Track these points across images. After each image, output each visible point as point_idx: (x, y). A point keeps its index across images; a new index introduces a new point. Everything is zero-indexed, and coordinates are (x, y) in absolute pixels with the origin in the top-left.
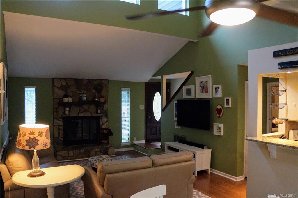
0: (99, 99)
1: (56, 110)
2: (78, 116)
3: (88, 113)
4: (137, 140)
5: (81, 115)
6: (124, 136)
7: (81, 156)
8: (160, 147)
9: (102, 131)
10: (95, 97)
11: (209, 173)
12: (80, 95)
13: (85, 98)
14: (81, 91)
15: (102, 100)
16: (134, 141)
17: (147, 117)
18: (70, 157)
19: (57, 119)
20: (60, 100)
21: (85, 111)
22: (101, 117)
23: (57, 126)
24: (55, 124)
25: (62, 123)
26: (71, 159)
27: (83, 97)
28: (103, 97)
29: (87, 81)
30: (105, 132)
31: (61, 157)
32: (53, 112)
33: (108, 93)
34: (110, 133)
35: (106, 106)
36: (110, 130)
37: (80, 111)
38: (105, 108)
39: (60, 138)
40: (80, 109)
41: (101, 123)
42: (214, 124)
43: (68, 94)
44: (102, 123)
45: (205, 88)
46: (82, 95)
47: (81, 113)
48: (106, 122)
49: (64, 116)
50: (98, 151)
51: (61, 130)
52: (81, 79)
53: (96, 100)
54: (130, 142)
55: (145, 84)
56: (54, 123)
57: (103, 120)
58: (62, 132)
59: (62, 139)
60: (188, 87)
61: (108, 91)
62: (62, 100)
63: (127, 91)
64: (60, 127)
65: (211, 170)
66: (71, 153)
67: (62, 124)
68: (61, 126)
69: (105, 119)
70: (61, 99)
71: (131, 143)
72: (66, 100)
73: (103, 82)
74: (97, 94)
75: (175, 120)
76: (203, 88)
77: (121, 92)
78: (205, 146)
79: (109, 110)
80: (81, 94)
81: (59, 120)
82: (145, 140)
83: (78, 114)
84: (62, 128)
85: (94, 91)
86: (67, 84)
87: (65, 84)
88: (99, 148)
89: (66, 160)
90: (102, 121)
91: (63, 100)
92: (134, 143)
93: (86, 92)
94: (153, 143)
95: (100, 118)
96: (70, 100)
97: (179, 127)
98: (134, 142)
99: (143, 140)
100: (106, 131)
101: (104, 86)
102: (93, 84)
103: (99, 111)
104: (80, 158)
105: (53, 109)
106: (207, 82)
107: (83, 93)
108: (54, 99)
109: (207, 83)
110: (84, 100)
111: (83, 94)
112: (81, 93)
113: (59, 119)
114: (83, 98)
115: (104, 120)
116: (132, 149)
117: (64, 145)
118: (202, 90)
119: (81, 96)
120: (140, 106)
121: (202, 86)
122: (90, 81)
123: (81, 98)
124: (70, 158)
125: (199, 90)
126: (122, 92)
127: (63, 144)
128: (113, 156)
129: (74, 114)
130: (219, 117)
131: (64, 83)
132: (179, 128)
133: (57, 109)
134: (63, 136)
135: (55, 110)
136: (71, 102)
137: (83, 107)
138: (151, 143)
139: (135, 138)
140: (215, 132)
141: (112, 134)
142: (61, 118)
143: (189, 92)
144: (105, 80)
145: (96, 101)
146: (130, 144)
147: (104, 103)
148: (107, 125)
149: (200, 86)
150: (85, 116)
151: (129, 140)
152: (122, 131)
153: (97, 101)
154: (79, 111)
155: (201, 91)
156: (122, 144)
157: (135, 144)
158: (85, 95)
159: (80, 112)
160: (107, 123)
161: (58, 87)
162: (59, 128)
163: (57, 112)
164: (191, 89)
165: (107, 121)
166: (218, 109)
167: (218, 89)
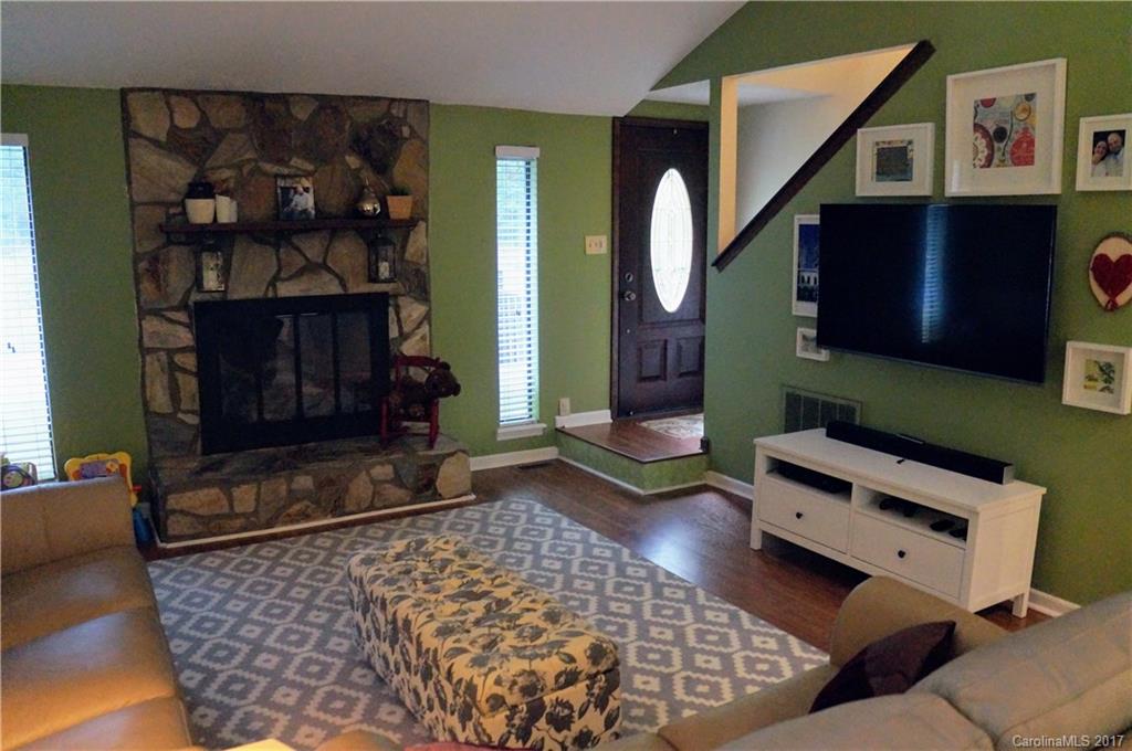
0: (384, 205)
1: (151, 268)
2: (270, 295)
3: (327, 277)
4: (575, 410)
5: (287, 290)
6: (510, 395)
7: (297, 507)
8: (697, 449)
9: (403, 373)
10: (360, 196)
11: (1024, 614)
12: (281, 183)
13: (306, 201)
14: (280, 162)
15: (400, 208)
16: (559, 414)
17: (621, 296)
18: (238, 516)
19: (157, 313)
20: (172, 211)
21: (310, 268)
22: (396, 296)
23: (163, 356)
24: (147, 343)
25: (189, 336)
26: (245, 529)
27: (296, 192)
28: (403, 193)
29: (313, 106)
30: (419, 375)
31: (188, 519)
32: (137, 281)
33: (427, 171)
34: (443, 383)
35: (418, 241)
36: (446, 366)
37: (279, 271)
38: (411, 249)
39: (180, 415)
40: (282, 256)
41: (394, 333)
42: (1070, 346)
43: (214, 177)
44: (400, 327)
45: (1015, 137)
46: (288, 183)
47: (289, 279)
48: (418, 327)
49: (195, 297)
50: (386, 482)
51: (185, 371)
52: (283, 98)
53: (368, 207)
54: (538, 422)
55: (614, 127)
56: (145, 339)
57: (403, 314)
58: (190, 385)
59: (193, 420)
60: (893, 134)
61: (425, 163)
62: (180, 209)
63: (522, 163)
64: (178, 359)
65: (1032, 598)
66: (245, 497)
67: (192, 343)
68: (183, 350)
69: (412, 311)
70: (172, 204)
71: (544, 425)
72: (201, 211)
73: (401, 115)
74: (368, 177)
75: (794, 313)
76: (1001, 134)
77: (495, 166)
78: (1005, 469)
79: (431, 260)
80: (284, 177)
81: (171, 321)
82: (610, 408)
83: (273, 283)
84: (190, 361)
85: (353, 161)
86: (204, 121)
87: (193, 124)
88: (389, 462)
89: (221, 535)
90: (399, 320)
91: (184, 213)
92: (559, 426)
93: (310, 167)
94: (655, 425)
95: (388, 305)
96: (225, 210)
97: (823, 351)
98: (557, 418)
99: (601, 409)
100: (420, 371)
101: (406, 131)
102: (349, 123)
103: (384, 269)
104: (292, 522)
105: (137, 259)
106: (1026, 104)
107: (293, 171)
108: (133, 205)
109: (1029, 111)
110: (300, 209)
111: (297, 176)
112: (286, 171)
113: (169, 314)
114: (297, 198)
115: (410, 316)
116: (548, 453)
117: (204, 453)
118: (990, 147)
119: (286, 190)
120: (589, 239)
121: (991, 128)
122: (330, 106)
123: (287, 202)
124: (238, 523)
125: (970, 150)
126: (499, 169)
127: (199, 446)
128: (464, 499)
129: (247, 287)
130: (1113, 307)
131: (186, 119)
132: (823, 355)
133: (154, 259)
134: (196, 407)
135: (143, 265)
136: (234, 220)
137: (297, 249)
138: (644, 424)
139: (566, 402)
140: (1075, 391)
141: (454, 389)
142: (183, 306)
143: (894, 162)
144: (411, 101)
145: (362, 215)
146: (541, 433)
147: (410, 224)
148: (423, 338)
149: (977, 127)
150: (312, 293)
151: (535, 412)
152: (502, 369)
153: (373, 217)
154: (275, 269)
155: (982, 156)
156: (500, 431)
157: (561, 431)
158: (307, 184)
159: (283, 275)
160: (425, 329)
161: (155, 142)
162: (171, 362)
163: (155, 275)
164: (915, 147)
165: (427, 317)
166: (1103, 258)
167: (1112, 138)
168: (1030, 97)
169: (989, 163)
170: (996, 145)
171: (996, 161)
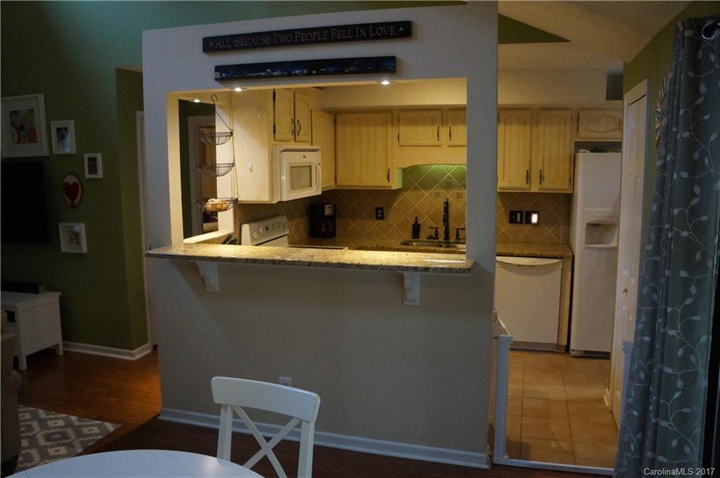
11: (61, 353)
42: (61, 226)
45: (28, 129)
65: (64, 345)
78: (40, 286)
106: (31, 114)
109: (32, 117)
118: (19, 134)
121: (18, 124)
125: (10, 135)
130: (74, 206)
140: (65, 247)
149: (12, 124)
155: (16, 138)
166: (67, 184)
167: (63, 131)
168: (32, 111)
169: (19, 141)
170: (21, 133)
171: (22, 140)
